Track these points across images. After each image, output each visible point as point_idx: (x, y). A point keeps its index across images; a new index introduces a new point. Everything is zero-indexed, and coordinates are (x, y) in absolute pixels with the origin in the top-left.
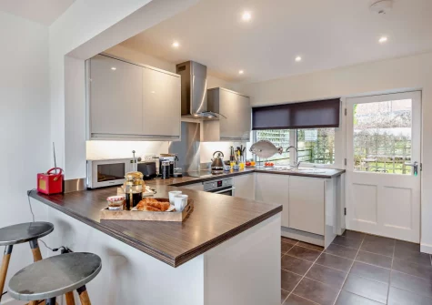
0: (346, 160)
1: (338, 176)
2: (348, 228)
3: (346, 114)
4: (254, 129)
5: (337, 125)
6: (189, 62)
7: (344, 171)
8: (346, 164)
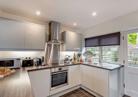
0: (124, 61)
1: (119, 68)
2: (126, 94)
3: (123, 39)
4: (85, 47)
5: (119, 44)
6: (51, 22)
7: (123, 66)
8: (124, 63)
